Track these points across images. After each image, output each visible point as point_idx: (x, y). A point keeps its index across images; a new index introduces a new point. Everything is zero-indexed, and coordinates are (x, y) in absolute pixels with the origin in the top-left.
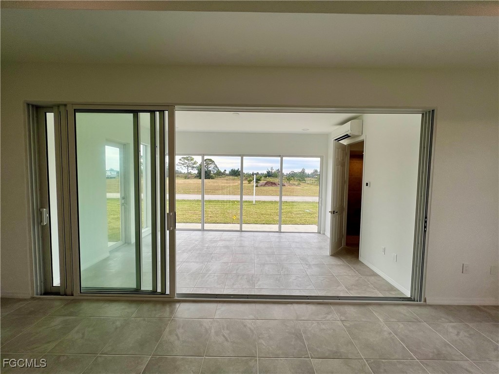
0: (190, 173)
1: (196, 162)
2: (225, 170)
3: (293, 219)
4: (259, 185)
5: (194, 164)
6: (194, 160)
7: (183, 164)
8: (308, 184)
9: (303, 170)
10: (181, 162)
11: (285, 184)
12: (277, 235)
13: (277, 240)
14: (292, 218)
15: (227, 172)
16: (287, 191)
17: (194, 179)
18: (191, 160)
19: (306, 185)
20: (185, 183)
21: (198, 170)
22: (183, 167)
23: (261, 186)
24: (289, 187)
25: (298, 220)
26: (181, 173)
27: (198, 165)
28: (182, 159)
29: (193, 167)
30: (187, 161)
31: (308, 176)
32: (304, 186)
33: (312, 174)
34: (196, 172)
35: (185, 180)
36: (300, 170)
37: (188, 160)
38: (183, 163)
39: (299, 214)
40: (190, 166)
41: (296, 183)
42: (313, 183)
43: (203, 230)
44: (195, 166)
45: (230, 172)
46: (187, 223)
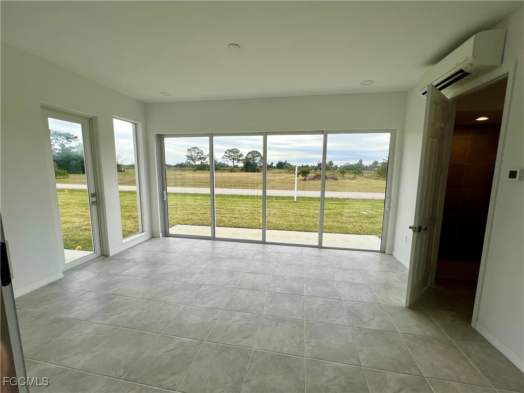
0: (237, 167)
1: (241, 154)
2: (272, 163)
3: (342, 225)
4: (307, 178)
5: (240, 156)
6: (240, 153)
7: (229, 157)
8: (366, 177)
9: (361, 161)
10: (227, 154)
11: (338, 177)
12: (315, 251)
13: (315, 263)
14: (342, 223)
15: (274, 165)
16: (339, 186)
17: (240, 172)
18: (237, 152)
19: (364, 179)
20: (229, 177)
21: (244, 163)
22: (228, 160)
23: (310, 179)
24: (342, 181)
25: (350, 227)
26: (228, 166)
27: (244, 157)
28: (228, 152)
29: (239, 160)
30: (232, 154)
31: (366, 168)
32: (360, 180)
33: (370, 166)
34: (241, 165)
35: (230, 173)
36: (356, 162)
37: (233, 152)
38: (228, 155)
39: (352, 217)
40: (236, 159)
41: (352, 176)
42: (371, 176)
43: (213, 238)
44: (240, 158)
45: (277, 165)
46: (203, 225)
